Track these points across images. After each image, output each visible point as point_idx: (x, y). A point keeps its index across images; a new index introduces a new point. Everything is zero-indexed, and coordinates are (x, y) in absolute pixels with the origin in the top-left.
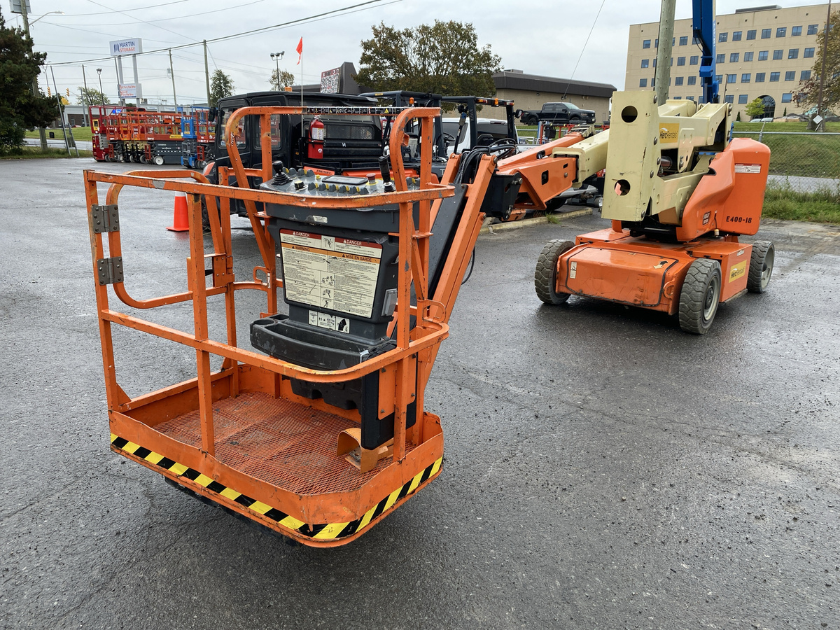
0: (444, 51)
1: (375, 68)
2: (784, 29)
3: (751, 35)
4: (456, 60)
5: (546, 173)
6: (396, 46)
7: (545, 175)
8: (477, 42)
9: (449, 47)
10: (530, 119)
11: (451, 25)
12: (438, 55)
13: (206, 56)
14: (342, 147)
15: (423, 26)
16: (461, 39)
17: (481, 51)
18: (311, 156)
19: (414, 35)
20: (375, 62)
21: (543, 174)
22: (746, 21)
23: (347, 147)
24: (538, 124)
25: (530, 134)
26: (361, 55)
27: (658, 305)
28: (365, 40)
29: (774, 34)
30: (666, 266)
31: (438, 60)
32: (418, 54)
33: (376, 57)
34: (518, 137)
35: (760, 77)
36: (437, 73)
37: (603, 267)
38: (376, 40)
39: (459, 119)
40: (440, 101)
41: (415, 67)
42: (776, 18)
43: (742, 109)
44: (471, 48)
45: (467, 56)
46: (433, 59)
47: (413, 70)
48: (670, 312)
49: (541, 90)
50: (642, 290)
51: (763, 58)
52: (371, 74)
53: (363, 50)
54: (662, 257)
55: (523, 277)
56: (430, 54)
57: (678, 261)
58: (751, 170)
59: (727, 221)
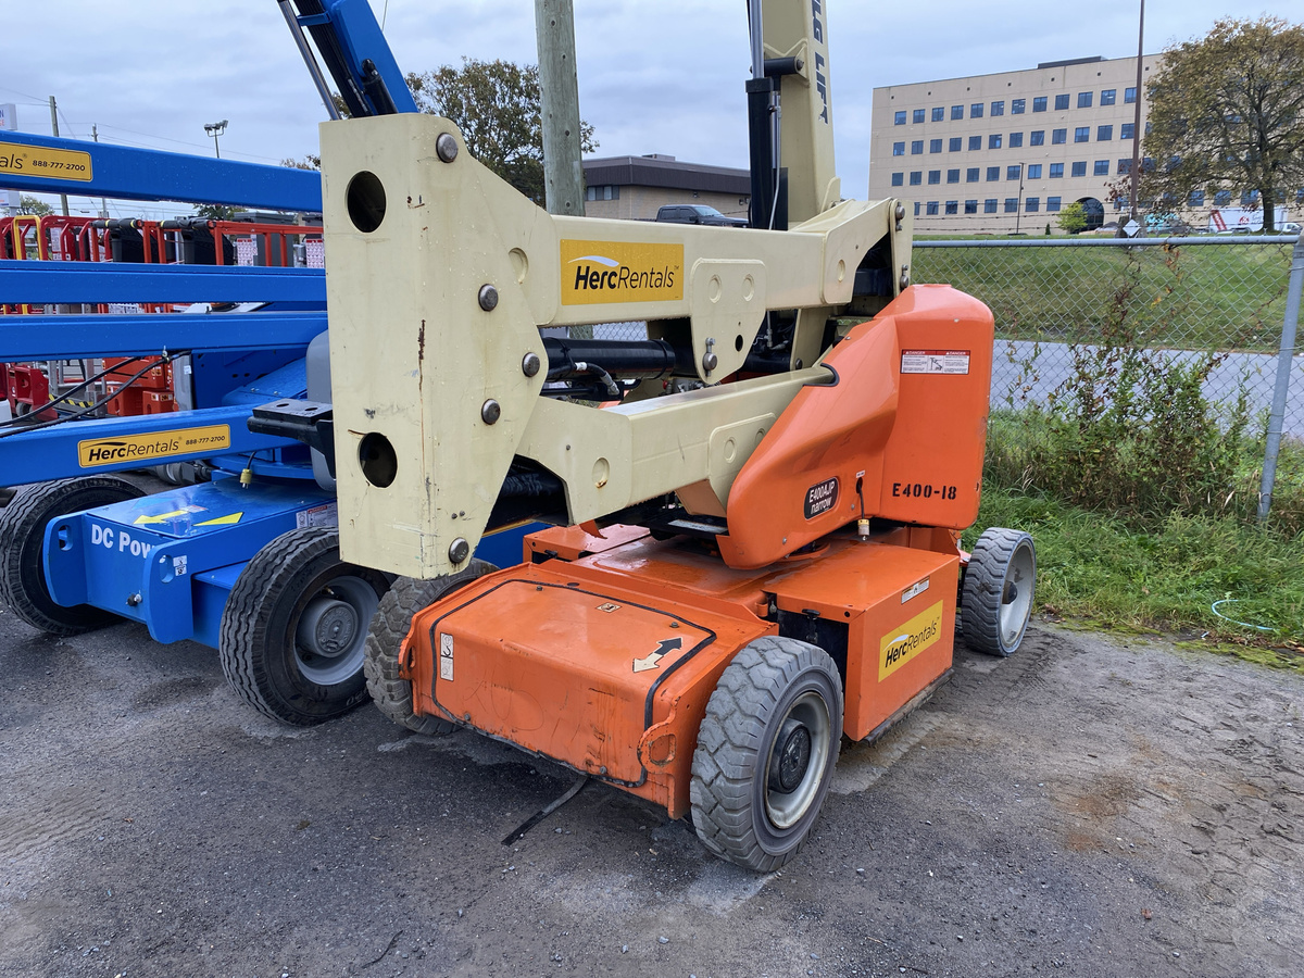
2: (1112, 92)
3: (1062, 103)
22: (1053, 80)
27: (641, 783)
30: (671, 658)
35: (1079, 169)
42: (1099, 74)
43: (1054, 220)
48: (671, 809)
49: (699, 189)
50: (601, 736)
51: (1082, 137)
57: (713, 635)
58: (945, 367)
59: (894, 495)
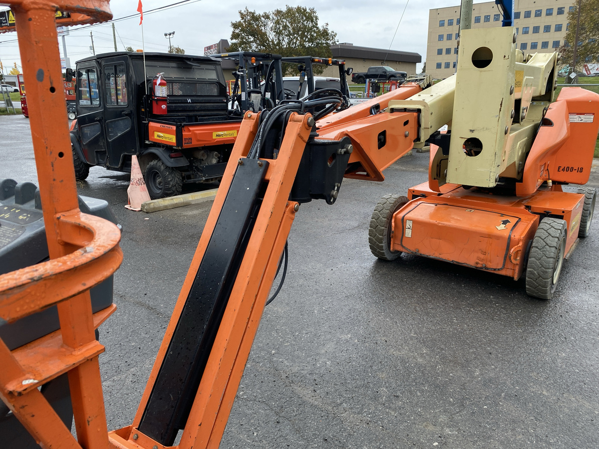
0: (293, 29)
1: (242, 43)
2: (540, 11)
3: (517, 16)
4: (302, 36)
5: (383, 133)
6: (257, 25)
7: (382, 137)
8: (319, 22)
9: (297, 26)
10: (359, 79)
11: (299, 9)
12: (289, 32)
13: (114, 35)
14: (187, 103)
15: (278, 11)
16: (306, 20)
17: (321, 29)
18: (155, 112)
19: (271, 17)
20: (242, 38)
21: (380, 135)
23: (192, 103)
24: (365, 83)
25: (359, 89)
26: (231, 33)
27: (501, 269)
28: (234, 22)
29: (533, 14)
30: (510, 225)
31: (289, 36)
32: (275, 32)
33: (243, 35)
34: (350, 92)
35: (524, 46)
36: (289, 45)
37: (440, 226)
38: (242, 21)
39: (299, 77)
40: (280, 61)
41: (272, 41)
42: (535, 2)
44: (313, 26)
45: (311, 32)
46: (286, 35)
47: (271, 43)
48: (516, 278)
49: (367, 58)
50: (484, 253)
51: (525, 32)
52: (240, 47)
53: (232, 29)
54: (502, 215)
55: (356, 225)
56: (283, 31)
57: (520, 219)
58: (584, 120)
59: (558, 171)
